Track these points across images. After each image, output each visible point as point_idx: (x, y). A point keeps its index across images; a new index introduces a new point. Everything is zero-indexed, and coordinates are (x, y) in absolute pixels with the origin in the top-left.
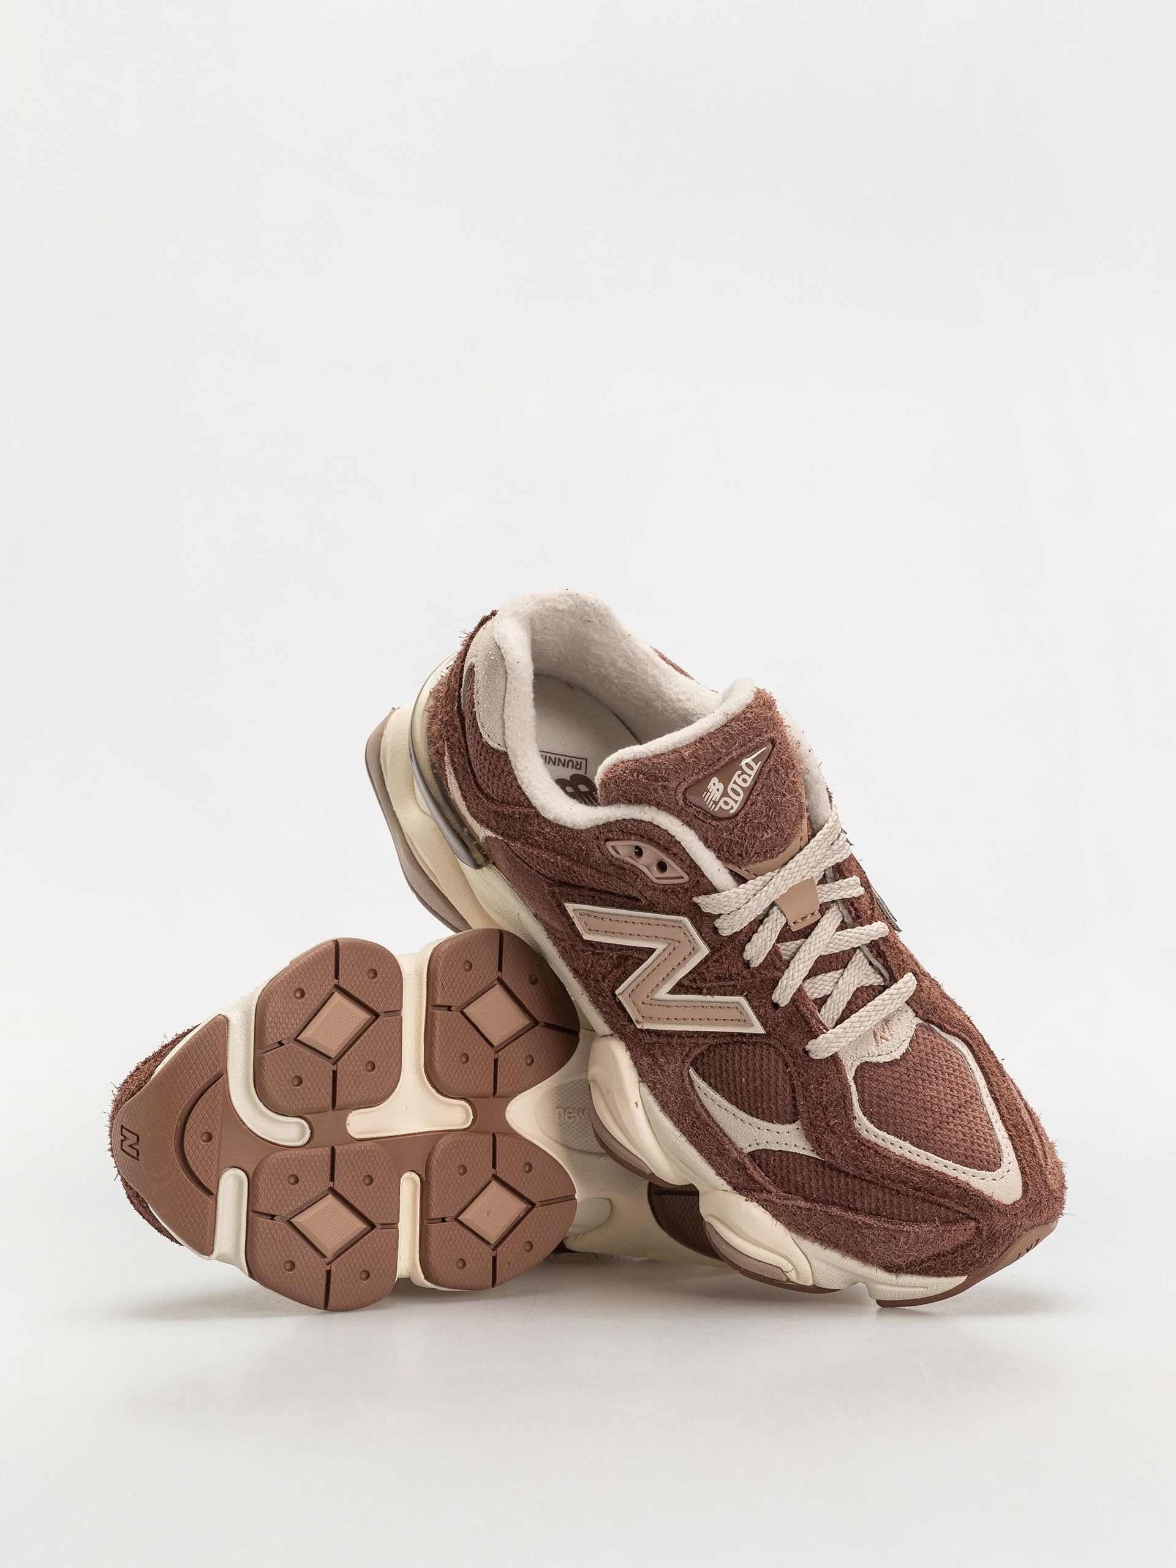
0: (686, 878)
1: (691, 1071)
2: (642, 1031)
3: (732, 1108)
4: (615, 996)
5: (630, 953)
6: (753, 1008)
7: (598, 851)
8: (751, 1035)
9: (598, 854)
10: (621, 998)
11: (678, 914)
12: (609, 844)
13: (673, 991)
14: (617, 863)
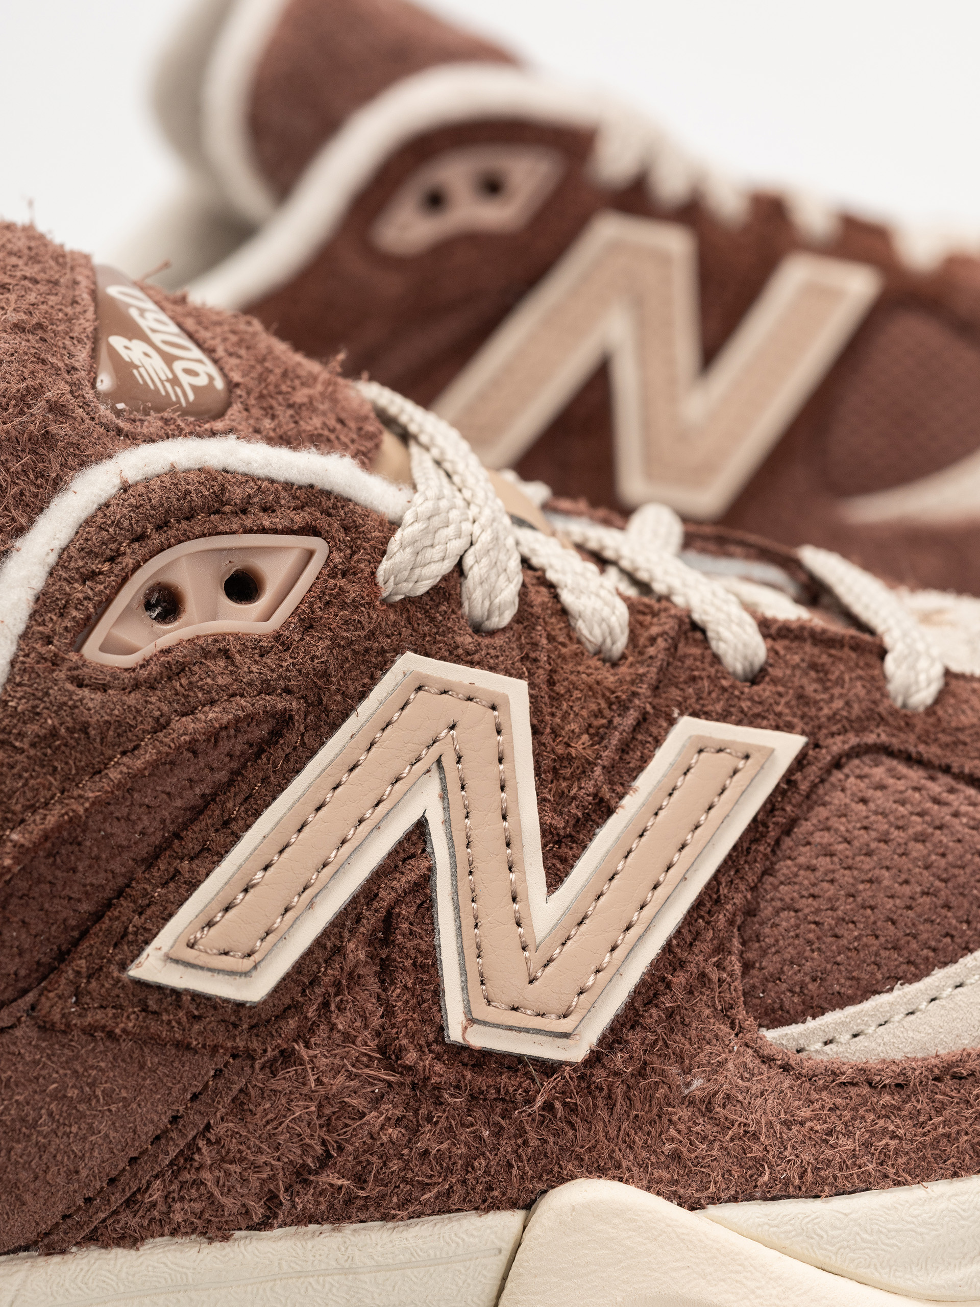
0: (318, 544)
1: (771, 1035)
2: (595, 1058)
3: (939, 977)
4: (461, 1050)
5: (386, 896)
6: (723, 717)
7: (86, 692)
8: (789, 779)
9: (92, 699)
10: (479, 1039)
11: (384, 666)
12: (92, 650)
13: (555, 879)
14: (154, 669)
